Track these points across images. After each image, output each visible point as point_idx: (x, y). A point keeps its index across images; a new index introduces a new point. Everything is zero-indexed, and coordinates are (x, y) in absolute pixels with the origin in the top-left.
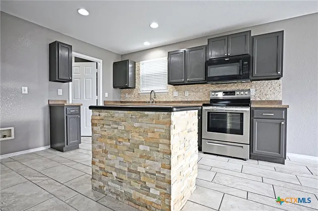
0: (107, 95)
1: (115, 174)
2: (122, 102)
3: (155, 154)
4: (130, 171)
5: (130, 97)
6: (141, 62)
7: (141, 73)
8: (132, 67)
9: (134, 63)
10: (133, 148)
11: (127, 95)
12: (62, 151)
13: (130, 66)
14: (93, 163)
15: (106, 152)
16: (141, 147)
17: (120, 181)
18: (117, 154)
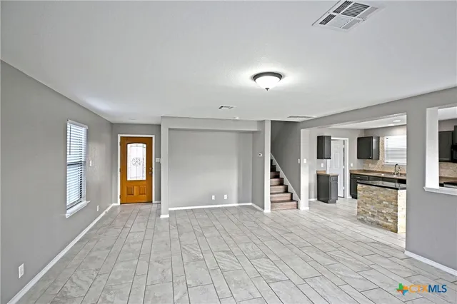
0: (352, 165)
1: (370, 213)
2: (365, 171)
3: (391, 206)
4: (378, 212)
5: (374, 167)
6: (386, 137)
7: (385, 146)
8: (376, 142)
9: (378, 138)
10: (380, 202)
11: (370, 165)
12: (327, 203)
13: (374, 140)
14: (358, 208)
15: (366, 203)
16: (384, 202)
17: (373, 216)
18: (372, 205)
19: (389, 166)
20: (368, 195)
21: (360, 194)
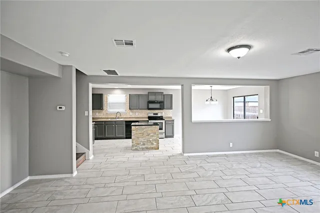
1: (142, 143)
2: (93, 118)
4: (147, 141)
5: (100, 115)
6: (108, 95)
7: (108, 101)
15: (138, 138)
16: (151, 134)
18: (143, 138)
19: (111, 114)
20: (140, 132)
21: (133, 133)
